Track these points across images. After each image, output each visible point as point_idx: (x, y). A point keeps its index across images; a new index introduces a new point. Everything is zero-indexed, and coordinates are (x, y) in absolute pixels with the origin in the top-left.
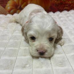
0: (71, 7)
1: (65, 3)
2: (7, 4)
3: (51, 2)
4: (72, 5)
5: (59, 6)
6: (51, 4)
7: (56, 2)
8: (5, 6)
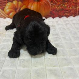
0: (71, 13)
1: (66, 9)
2: (5, 6)
3: (52, 8)
4: (72, 11)
5: (60, 12)
6: (51, 10)
7: (56, 7)
8: (4, 8)
